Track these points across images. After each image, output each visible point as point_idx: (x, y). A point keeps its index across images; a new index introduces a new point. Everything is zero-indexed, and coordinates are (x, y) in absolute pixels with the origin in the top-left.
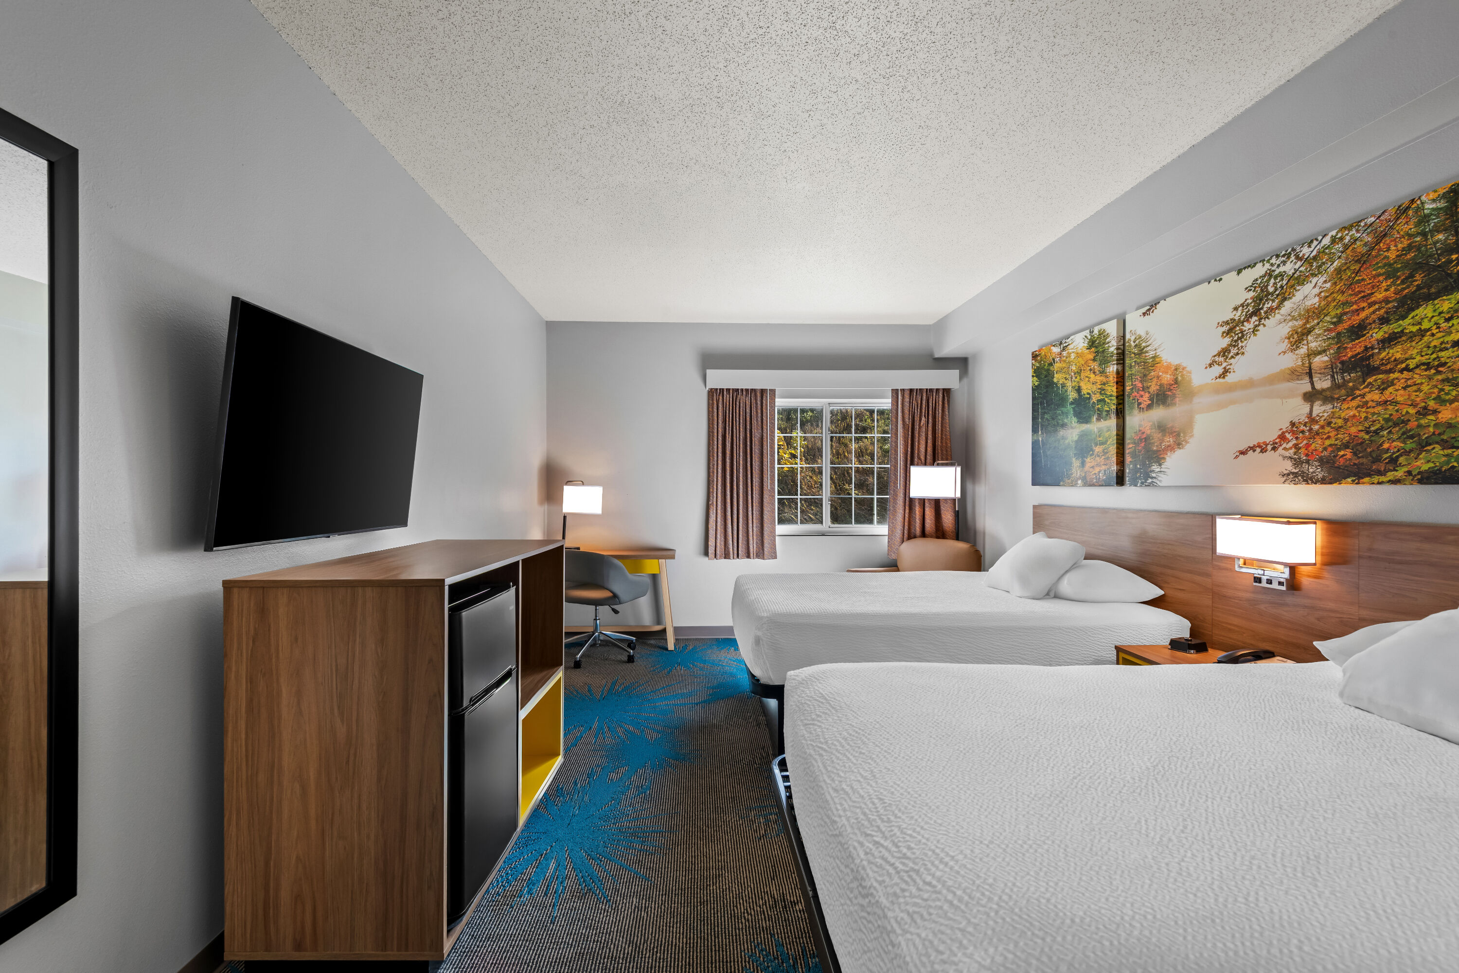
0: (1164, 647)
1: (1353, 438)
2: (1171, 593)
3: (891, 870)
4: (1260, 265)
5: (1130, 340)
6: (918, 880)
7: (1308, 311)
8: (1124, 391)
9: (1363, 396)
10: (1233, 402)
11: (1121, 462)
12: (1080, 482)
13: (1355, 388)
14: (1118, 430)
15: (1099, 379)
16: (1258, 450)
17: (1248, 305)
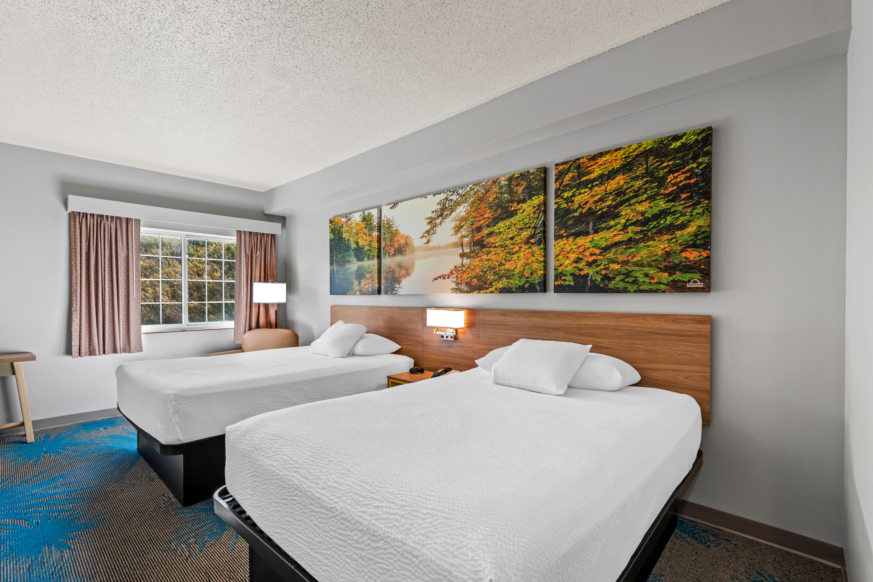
0: (407, 373)
1: (478, 274)
2: (404, 347)
3: (396, 517)
4: (442, 194)
5: (384, 220)
6: (419, 515)
7: (461, 218)
8: (380, 246)
9: (481, 256)
10: (431, 255)
11: (379, 283)
12: (358, 293)
13: (478, 253)
14: (378, 266)
15: (368, 238)
16: (442, 278)
17: (438, 211)
